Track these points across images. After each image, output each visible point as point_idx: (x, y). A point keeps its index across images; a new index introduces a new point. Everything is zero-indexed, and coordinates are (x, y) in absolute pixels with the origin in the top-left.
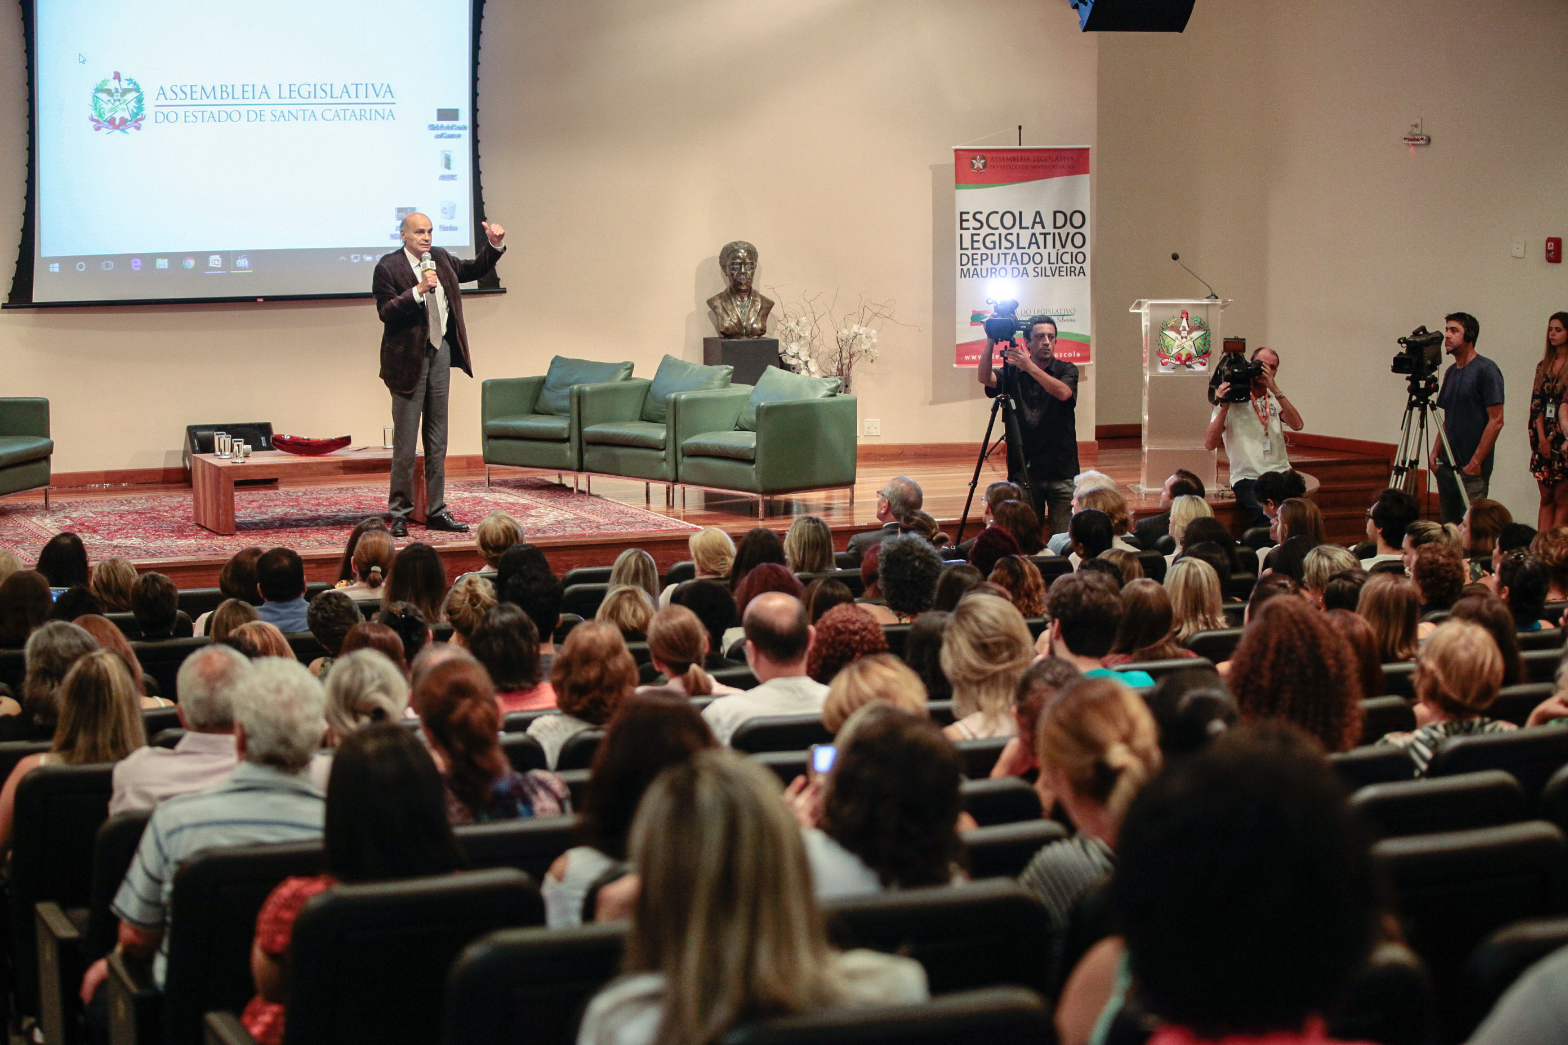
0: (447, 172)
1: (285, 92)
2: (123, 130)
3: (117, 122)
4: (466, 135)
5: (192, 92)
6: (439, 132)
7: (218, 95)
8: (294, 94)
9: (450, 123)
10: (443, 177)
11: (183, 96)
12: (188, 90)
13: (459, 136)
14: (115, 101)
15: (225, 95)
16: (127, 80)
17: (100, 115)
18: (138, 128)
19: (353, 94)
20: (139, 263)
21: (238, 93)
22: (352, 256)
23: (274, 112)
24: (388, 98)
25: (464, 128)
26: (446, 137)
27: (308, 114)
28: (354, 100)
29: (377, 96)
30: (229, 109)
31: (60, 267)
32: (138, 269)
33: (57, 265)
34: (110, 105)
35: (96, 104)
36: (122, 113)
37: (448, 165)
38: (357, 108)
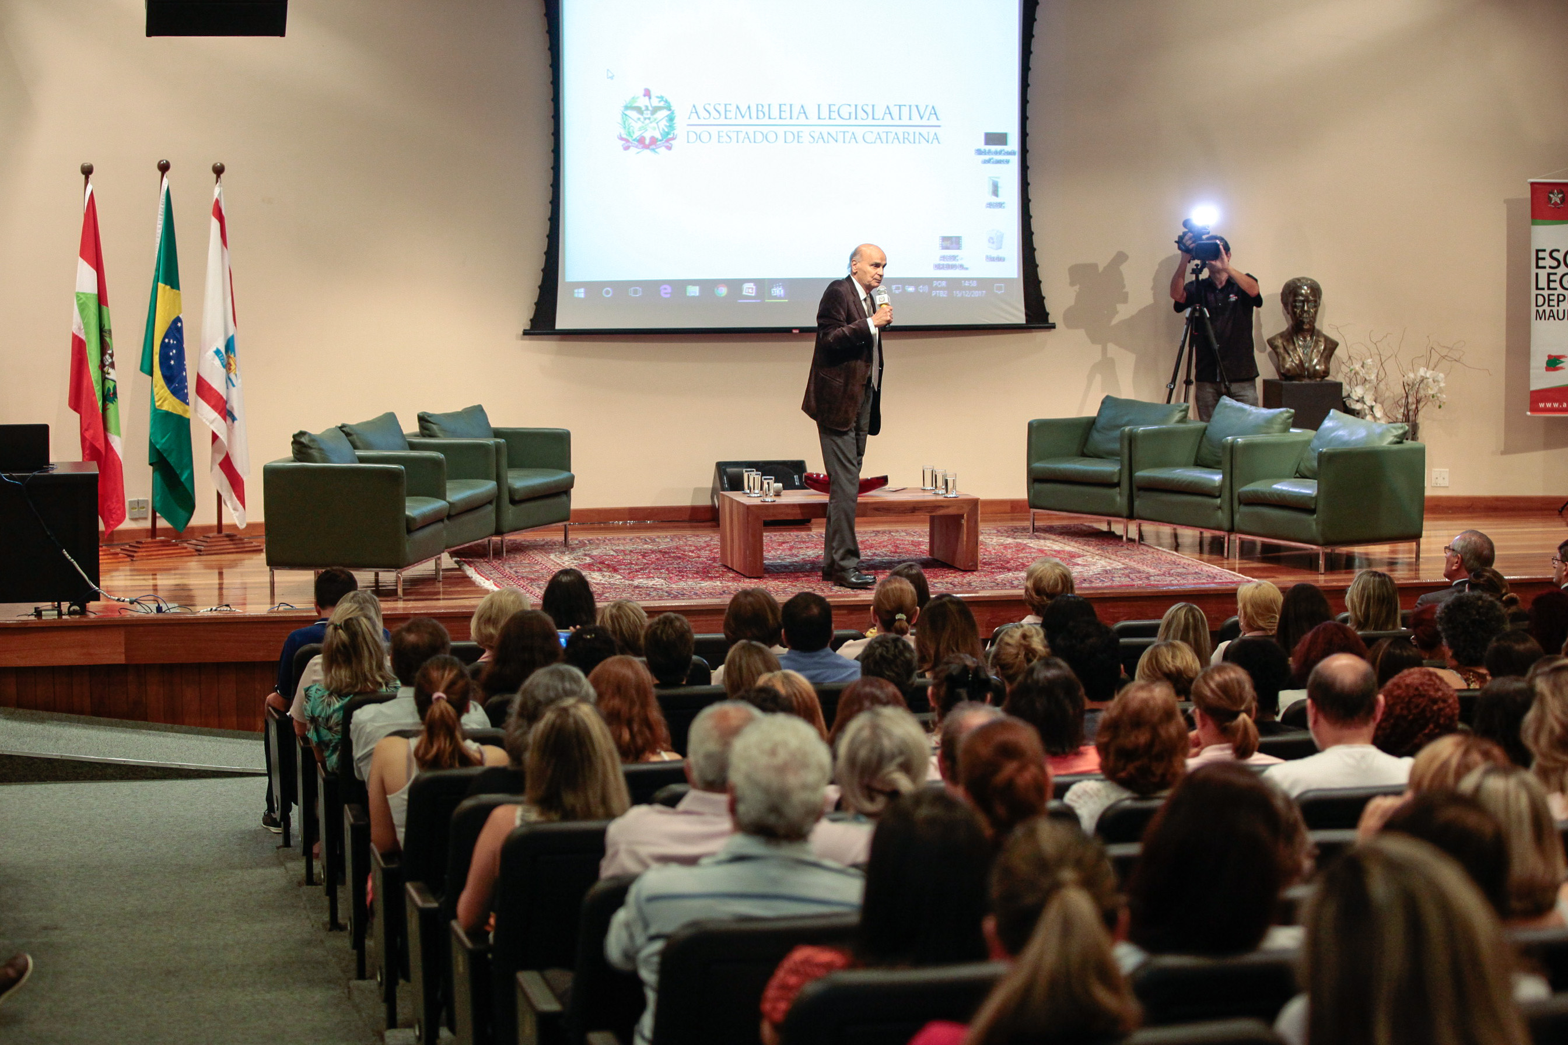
0: (994, 200)
1: (825, 113)
2: (653, 150)
3: (647, 142)
4: (1015, 161)
5: (726, 111)
6: (987, 157)
7: (754, 115)
8: (834, 115)
9: (999, 148)
10: (990, 205)
11: (717, 115)
12: (722, 110)
13: (1007, 162)
14: (645, 119)
15: (761, 115)
16: (658, 97)
17: (629, 134)
18: (669, 148)
19: (896, 115)
20: (669, 290)
21: (775, 113)
22: (894, 287)
23: (812, 134)
24: (933, 121)
25: (1012, 153)
26: (993, 163)
27: (848, 136)
28: (897, 122)
29: (921, 118)
30: (765, 130)
31: (585, 293)
32: (668, 296)
33: (582, 290)
34: (640, 124)
35: (624, 122)
36: (652, 131)
37: (995, 193)
38: (900, 130)
